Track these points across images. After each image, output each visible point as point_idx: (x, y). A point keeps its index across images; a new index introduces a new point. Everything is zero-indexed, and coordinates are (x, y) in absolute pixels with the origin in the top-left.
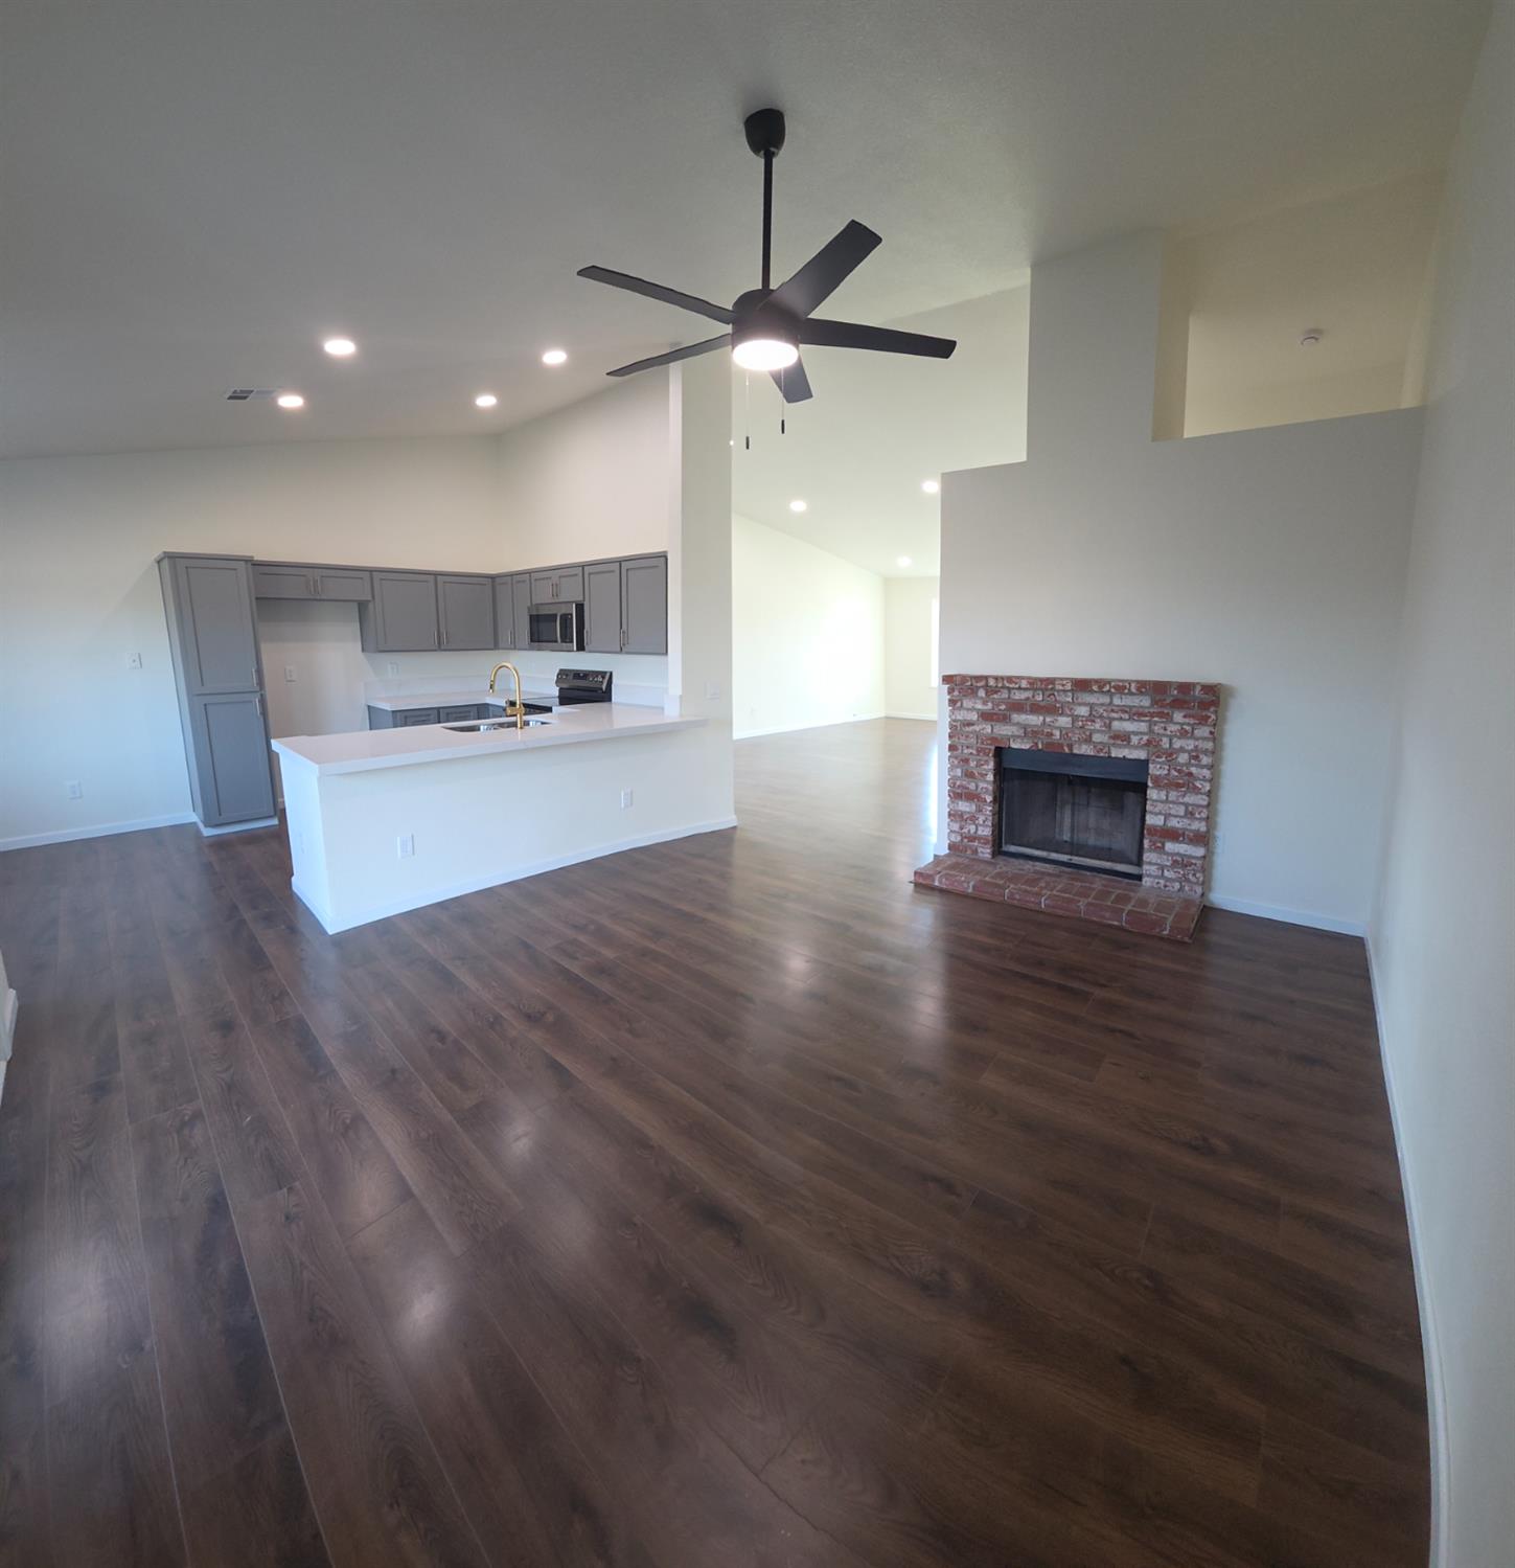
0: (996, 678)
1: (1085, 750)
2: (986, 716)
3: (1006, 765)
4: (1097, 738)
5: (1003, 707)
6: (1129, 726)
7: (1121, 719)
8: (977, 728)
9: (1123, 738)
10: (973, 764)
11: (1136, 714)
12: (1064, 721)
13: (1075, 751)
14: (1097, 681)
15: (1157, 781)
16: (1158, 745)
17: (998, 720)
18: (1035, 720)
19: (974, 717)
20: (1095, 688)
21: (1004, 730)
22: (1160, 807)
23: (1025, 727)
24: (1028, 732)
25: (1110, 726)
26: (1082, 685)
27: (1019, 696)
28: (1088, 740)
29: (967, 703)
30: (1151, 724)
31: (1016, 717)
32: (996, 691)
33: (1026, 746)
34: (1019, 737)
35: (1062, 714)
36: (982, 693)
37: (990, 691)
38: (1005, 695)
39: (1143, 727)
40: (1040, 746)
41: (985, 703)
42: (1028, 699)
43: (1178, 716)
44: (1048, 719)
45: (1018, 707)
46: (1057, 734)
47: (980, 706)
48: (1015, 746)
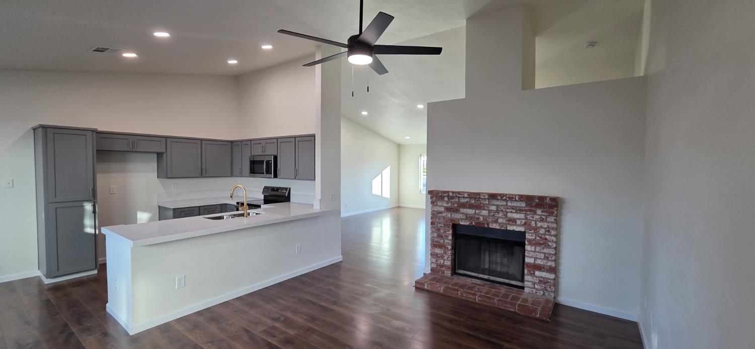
0: (453, 192)
1: (495, 226)
2: (448, 209)
3: (458, 232)
4: (500, 220)
5: (456, 205)
6: (515, 216)
7: (511, 212)
8: (444, 215)
9: (513, 221)
10: (442, 231)
11: (519, 210)
12: (485, 213)
13: (490, 226)
14: (500, 195)
15: (530, 241)
16: (530, 225)
17: (453, 211)
18: (471, 212)
19: (442, 209)
20: (499, 198)
21: (457, 216)
22: (532, 254)
23: (466, 215)
24: (468, 217)
25: (506, 216)
26: (493, 196)
27: (463, 200)
28: (496, 222)
29: (439, 203)
30: (526, 215)
31: (462, 210)
32: (452, 198)
33: (467, 223)
34: (463, 219)
35: (484, 209)
36: (446, 199)
37: (450, 198)
38: (457, 200)
39: (522, 216)
40: (474, 224)
41: (447, 203)
42: (467, 202)
43: (539, 212)
44: (477, 211)
45: (463, 206)
46: (481, 218)
47: (445, 205)
48: (462, 223)
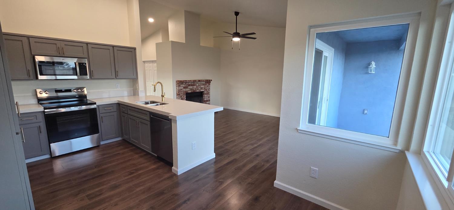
0: (188, 81)
1: (198, 91)
2: (184, 88)
4: (199, 89)
5: (187, 86)
6: (202, 86)
8: (183, 90)
9: (202, 88)
10: (183, 97)
11: (203, 84)
12: (195, 87)
14: (201, 80)
16: (205, 89)
17: (186, 88)
18: (191, 87)
19: (182, 88)
21: (187, 90)
22: (206, 97)
24: (191, 89)
25: (200, 87)
26: (199, 81)
27: (190, 83)
28: (198, 89)
29: (182, 86)
31: (189, 87)
33: (190, 92)
34: (189, 90)
36: (184, 83)
38: (188, 83)
39: (204, 86)
41: (184, 85)
43: (207, 84)
44: (193, 87)
45: (189, 85)
46: (194, 89)
47: (183, 86)
48: (189, 92)
